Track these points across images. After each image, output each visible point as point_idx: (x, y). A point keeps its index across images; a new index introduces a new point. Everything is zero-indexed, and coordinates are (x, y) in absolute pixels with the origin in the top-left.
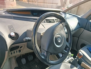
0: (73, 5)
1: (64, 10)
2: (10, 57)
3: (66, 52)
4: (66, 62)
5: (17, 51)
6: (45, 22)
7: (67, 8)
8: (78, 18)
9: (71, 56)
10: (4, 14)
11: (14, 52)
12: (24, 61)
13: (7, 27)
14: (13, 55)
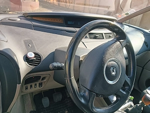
0: (136, 10)
1: (119, 19)
2: (23, 94)
3: (125, 93)
4: (120, 110)
5: (36, 85)
6: (86, 37)
7: (126, 16)
8: (145, 34)
9: (130, 100)
10: (19, 20)
11: (31, 86)
12: (46, 102)
13: (23, 42)
14: (30, 90)
